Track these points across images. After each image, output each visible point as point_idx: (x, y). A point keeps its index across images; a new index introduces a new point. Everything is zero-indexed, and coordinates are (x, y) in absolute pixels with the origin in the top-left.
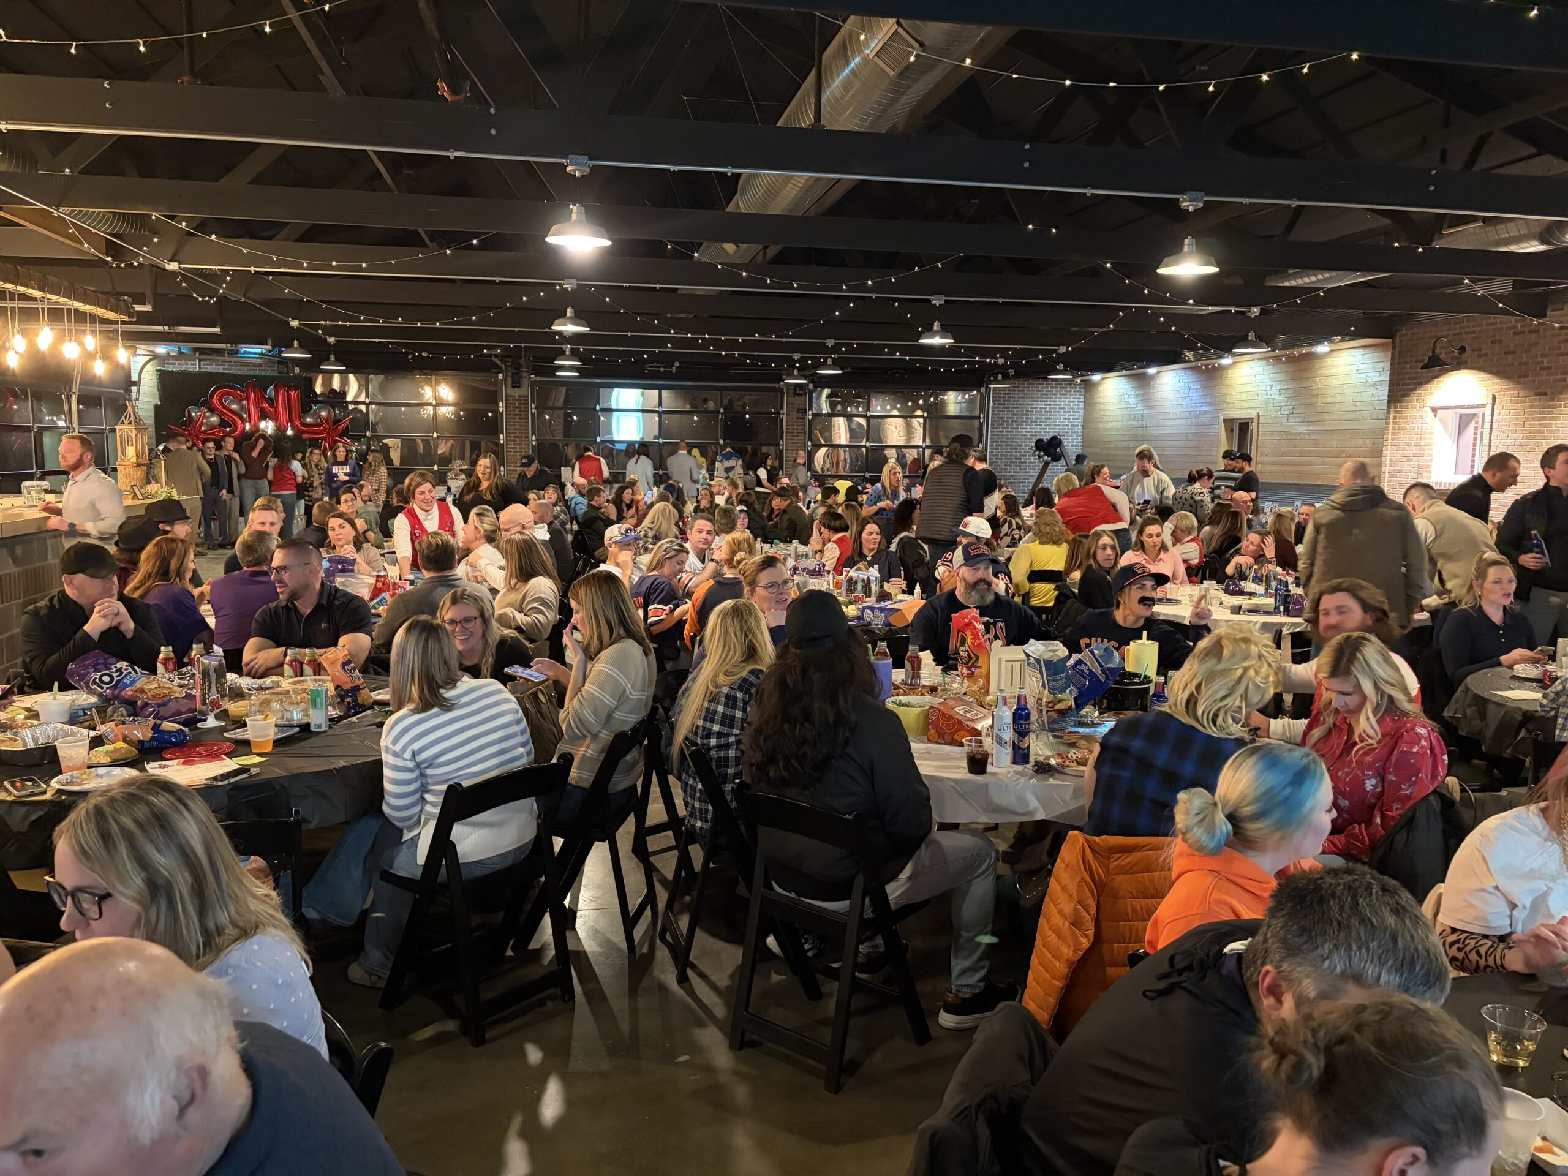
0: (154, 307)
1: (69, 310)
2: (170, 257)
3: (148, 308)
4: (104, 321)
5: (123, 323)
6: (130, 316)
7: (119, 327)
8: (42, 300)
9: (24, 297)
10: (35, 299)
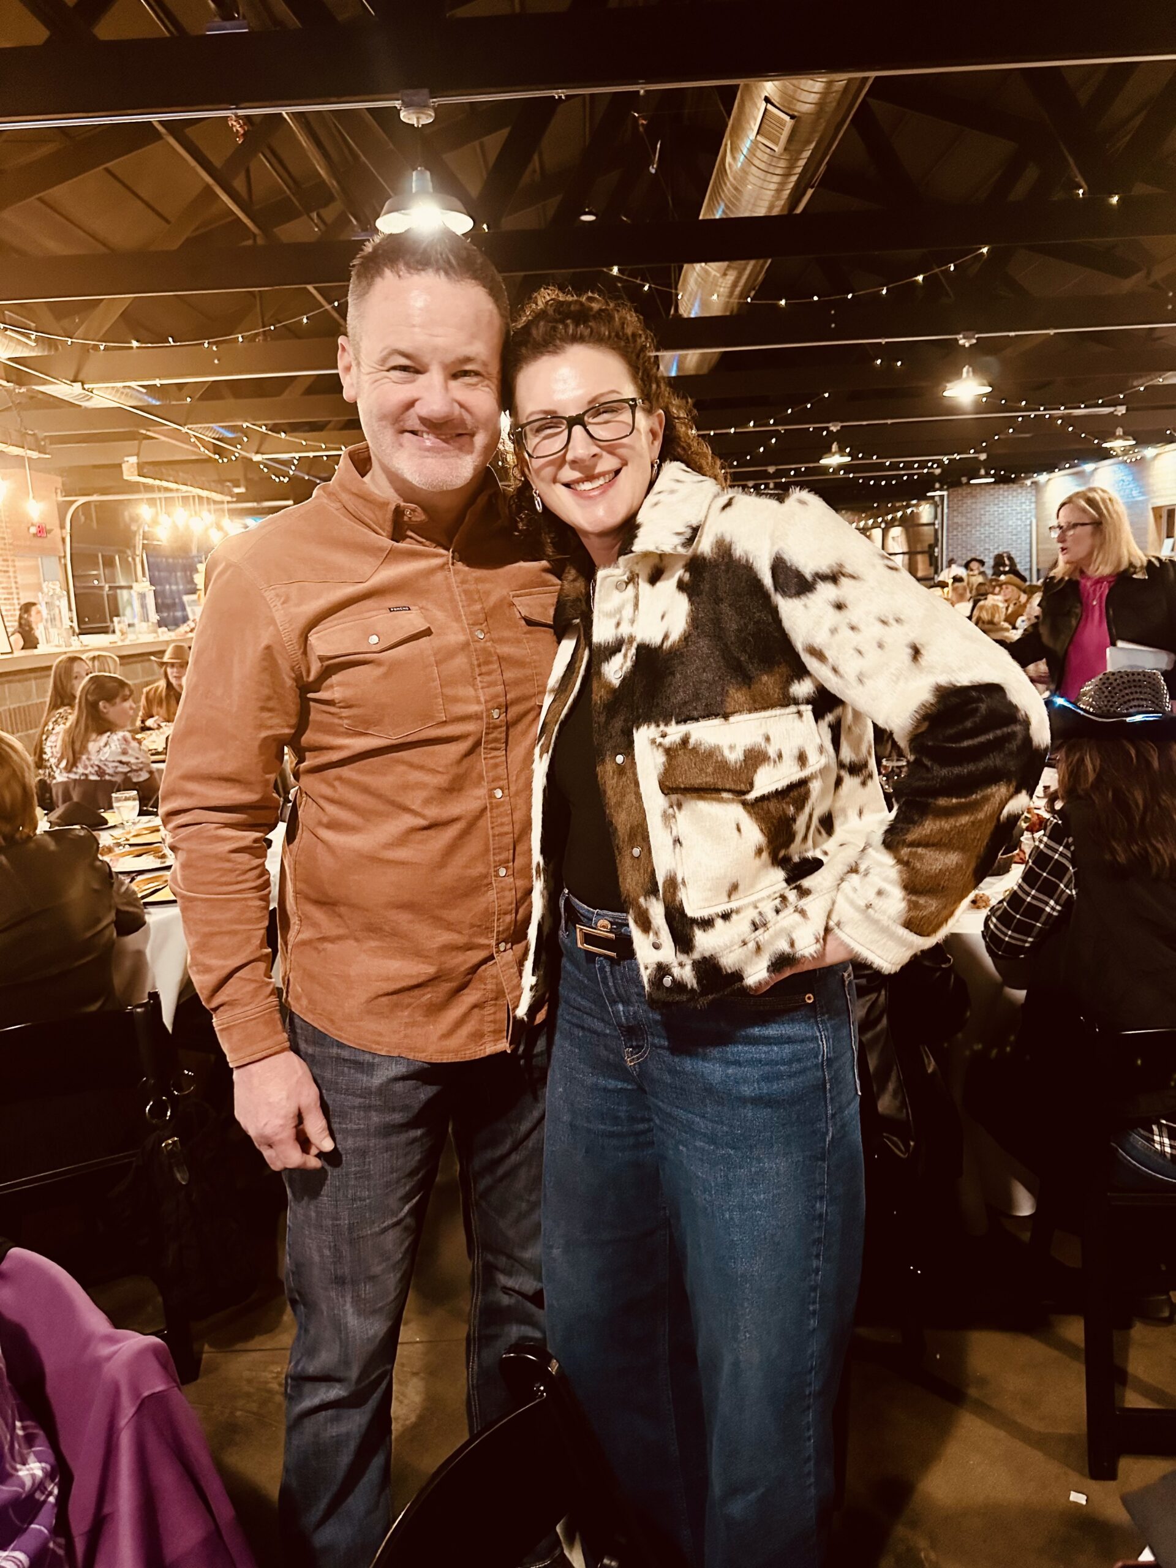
0: (247, 489)
1: (194, 497)
2: (255, 449)
3: (242, 490)
4: (215, 502)
5: (228, 502)
6: (232, 496)
7: (226, 506)
8: (177, 490)
9: (167, 489)
10: (171, 490)
